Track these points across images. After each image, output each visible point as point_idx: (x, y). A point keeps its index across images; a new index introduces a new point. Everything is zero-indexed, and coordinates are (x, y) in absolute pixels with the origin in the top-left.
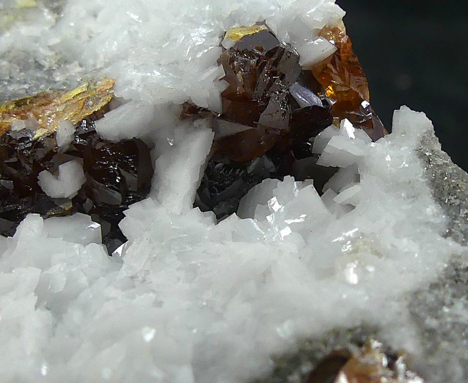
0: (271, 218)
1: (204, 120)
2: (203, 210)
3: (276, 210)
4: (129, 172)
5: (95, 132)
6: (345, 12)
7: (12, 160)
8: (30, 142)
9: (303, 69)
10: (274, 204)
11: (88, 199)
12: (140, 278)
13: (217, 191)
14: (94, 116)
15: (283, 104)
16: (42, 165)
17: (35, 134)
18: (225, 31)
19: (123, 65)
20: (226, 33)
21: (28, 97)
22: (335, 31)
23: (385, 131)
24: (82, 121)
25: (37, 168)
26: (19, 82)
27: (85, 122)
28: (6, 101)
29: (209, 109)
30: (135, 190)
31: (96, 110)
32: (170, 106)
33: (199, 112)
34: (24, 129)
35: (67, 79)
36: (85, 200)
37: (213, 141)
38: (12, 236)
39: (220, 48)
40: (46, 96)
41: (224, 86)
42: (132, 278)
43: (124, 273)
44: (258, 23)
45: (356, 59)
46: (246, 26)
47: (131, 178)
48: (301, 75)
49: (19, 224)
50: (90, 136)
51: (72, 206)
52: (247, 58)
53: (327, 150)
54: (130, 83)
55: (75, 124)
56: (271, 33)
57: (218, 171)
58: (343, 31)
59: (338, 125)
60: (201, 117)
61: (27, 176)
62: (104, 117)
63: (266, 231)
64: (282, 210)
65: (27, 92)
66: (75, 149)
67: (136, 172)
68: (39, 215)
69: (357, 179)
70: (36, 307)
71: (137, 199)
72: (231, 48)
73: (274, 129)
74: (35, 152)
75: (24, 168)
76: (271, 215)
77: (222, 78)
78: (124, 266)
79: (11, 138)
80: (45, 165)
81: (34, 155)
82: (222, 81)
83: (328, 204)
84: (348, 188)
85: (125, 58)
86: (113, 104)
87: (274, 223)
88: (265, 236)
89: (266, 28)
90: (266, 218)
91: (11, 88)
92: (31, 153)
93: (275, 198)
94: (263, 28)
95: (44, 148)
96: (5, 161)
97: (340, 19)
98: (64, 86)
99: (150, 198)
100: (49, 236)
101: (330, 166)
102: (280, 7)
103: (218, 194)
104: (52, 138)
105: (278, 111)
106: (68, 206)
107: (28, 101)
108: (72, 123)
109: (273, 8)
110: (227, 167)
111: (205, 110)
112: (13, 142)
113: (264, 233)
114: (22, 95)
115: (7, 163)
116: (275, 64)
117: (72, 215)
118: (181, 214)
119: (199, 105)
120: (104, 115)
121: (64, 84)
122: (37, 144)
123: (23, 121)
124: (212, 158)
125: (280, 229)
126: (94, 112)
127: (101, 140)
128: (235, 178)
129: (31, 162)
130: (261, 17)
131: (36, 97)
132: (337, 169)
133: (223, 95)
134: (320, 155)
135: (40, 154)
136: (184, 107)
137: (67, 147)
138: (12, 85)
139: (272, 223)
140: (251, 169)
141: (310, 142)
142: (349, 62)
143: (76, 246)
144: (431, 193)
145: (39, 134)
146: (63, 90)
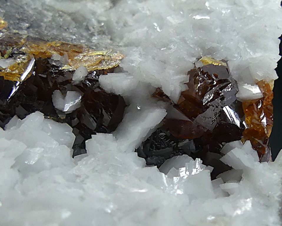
0: (176, 179)
1: (165, 103)
2: (139, 155)
3: (181, 176)
4: (107, 113)
5: (98, 81)
6: (278, 77)
7: (43, 76)
8: (58, 70)
9: (238, 100)
10: (182, 171)
11: (76, 118)
12: (81, 179)
13: (154, 148)
14: (102, 72)
15: (215, 115)
16: (58, 86)
17: (63, 67)
18: (202, 56)
19: (134, 50)
20: (202, 57)
21: (71, 43)
22: (267, 85)
23: (271, 158)
24: (94, 71)
25: (55, 87)
26: (71, 33)
27: (95, 72)
28: (57, 41)
29: (170, 98)
30: (106, 125)
31: (105, 69)
32: (148, 86)
33: (164, 97)
34: (59, 61)
35: (98, 44)
36: (75, 118)
37: (165, 118)
38: (22, 119)
39: (194, 65)
40: (81, 48)
41: (184, 88)
42: (78, 176)
43: (74, 171)
44: (223, 61)
45: (272, 108)
46: (215, 59)
47: (107, 118)
48: (234, 103)
49: (30, 114)
50: (94, 82)
51: (65, 118)
52: (206, 78)
53: (229, 154)
54: (132, 62)
55: (89, 71)
56: (227, 69)
57: (160, 136)
58: (272, 87)
59: (244, 142)
60: (164, 101)
61: (48, 89)
62: (107, 74)
63: (169, 185)
64: (185, 178)
65: (72, 41)
66: (82, 86)
67: (111, 115)
68: (43, 114)
69: (239, 179)
70: (12, 167)
71: (105, 132)
72: (199, 68)
73: (204, 127)
74: (58, 77)
75: (48, 83)
76: (177, 177)
77: (186, 83)
78: (76, 167)
79: (48, 63)
80: (60, 87)
81: (56, 78)
82: (185, 84)
83: (215, 186)
84: (232, 182)
85: (137, 47)
86: (116, 70)
87: (177, 182)
88: (167, 188)
89: (226, 65)
90: (173, 178)
91: (64, 34)
92: (56, 76)
93: (185, 168)
94: (224, 64)
95: (64, 76)
96: (39, 75)
97: (273, 80)
98: (95, 47)
99: (112, 134)
100: (42, 129)
101: (227, 165)
102: (241, 57)
103: (154, 150)
104: (72, 73)
105: (210, 118)
106: (63, 117)
107: (69, 46)
108: (87, 70)
109: (236, 55)
110: (166, 137)
111: (167, 97)
112: (48, 65)
113: (167, 186)
114: (68, 41)
115: (40, 76)
116: (221, 89)
117: (62, 123)
118: (125, 152)
119: (165, 93)
120: (108, 74)
121: (96, 46)
122: (61, 73)
123: (60, 56)
124: (161, 128)
125: (178, 188)
126: (103, 69)
127: (99, 87)
128: (169, 146)
129: (54, 81)
130: (226, 58)
131: (75, 46)
132: (231, 168)
133: (183, 94)
134: (224, 155)
135: (60, 79)
136: (156, 90)
137: (77, 82)
138: (66, 33)
139: (176, 182)
140: (180, 145)
141: (222, 145)
142: (267, 108)
143: (55, 142)
144: (279, 209)
145: (65, 67)
146: (93, 49)
